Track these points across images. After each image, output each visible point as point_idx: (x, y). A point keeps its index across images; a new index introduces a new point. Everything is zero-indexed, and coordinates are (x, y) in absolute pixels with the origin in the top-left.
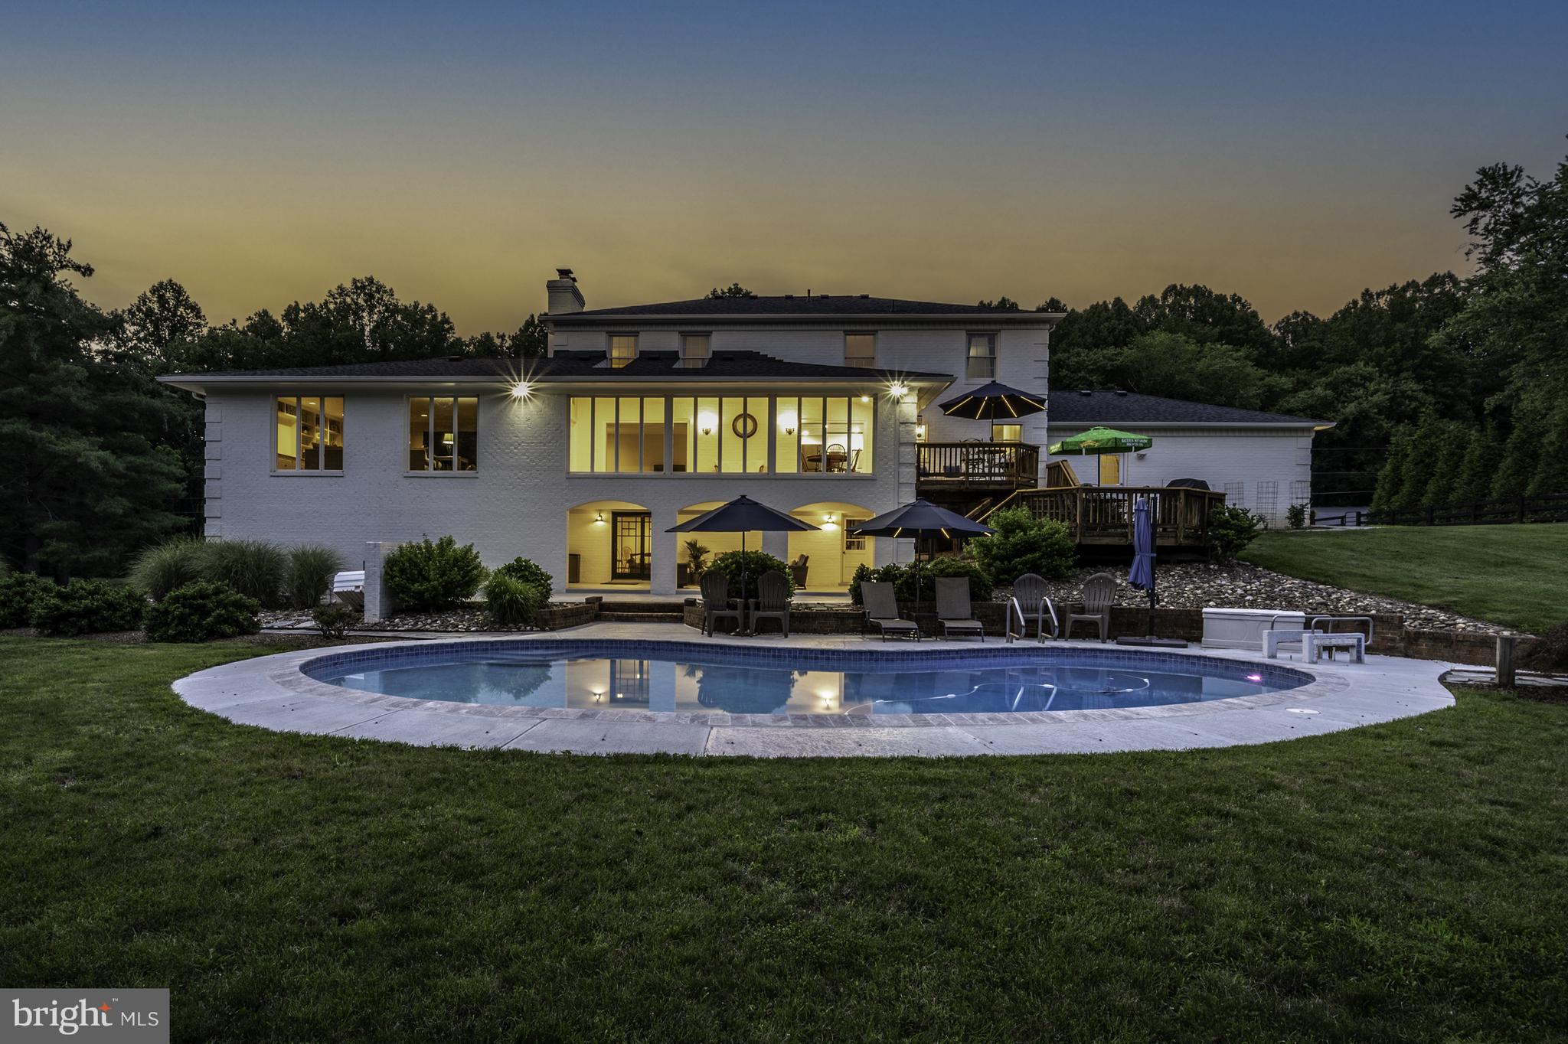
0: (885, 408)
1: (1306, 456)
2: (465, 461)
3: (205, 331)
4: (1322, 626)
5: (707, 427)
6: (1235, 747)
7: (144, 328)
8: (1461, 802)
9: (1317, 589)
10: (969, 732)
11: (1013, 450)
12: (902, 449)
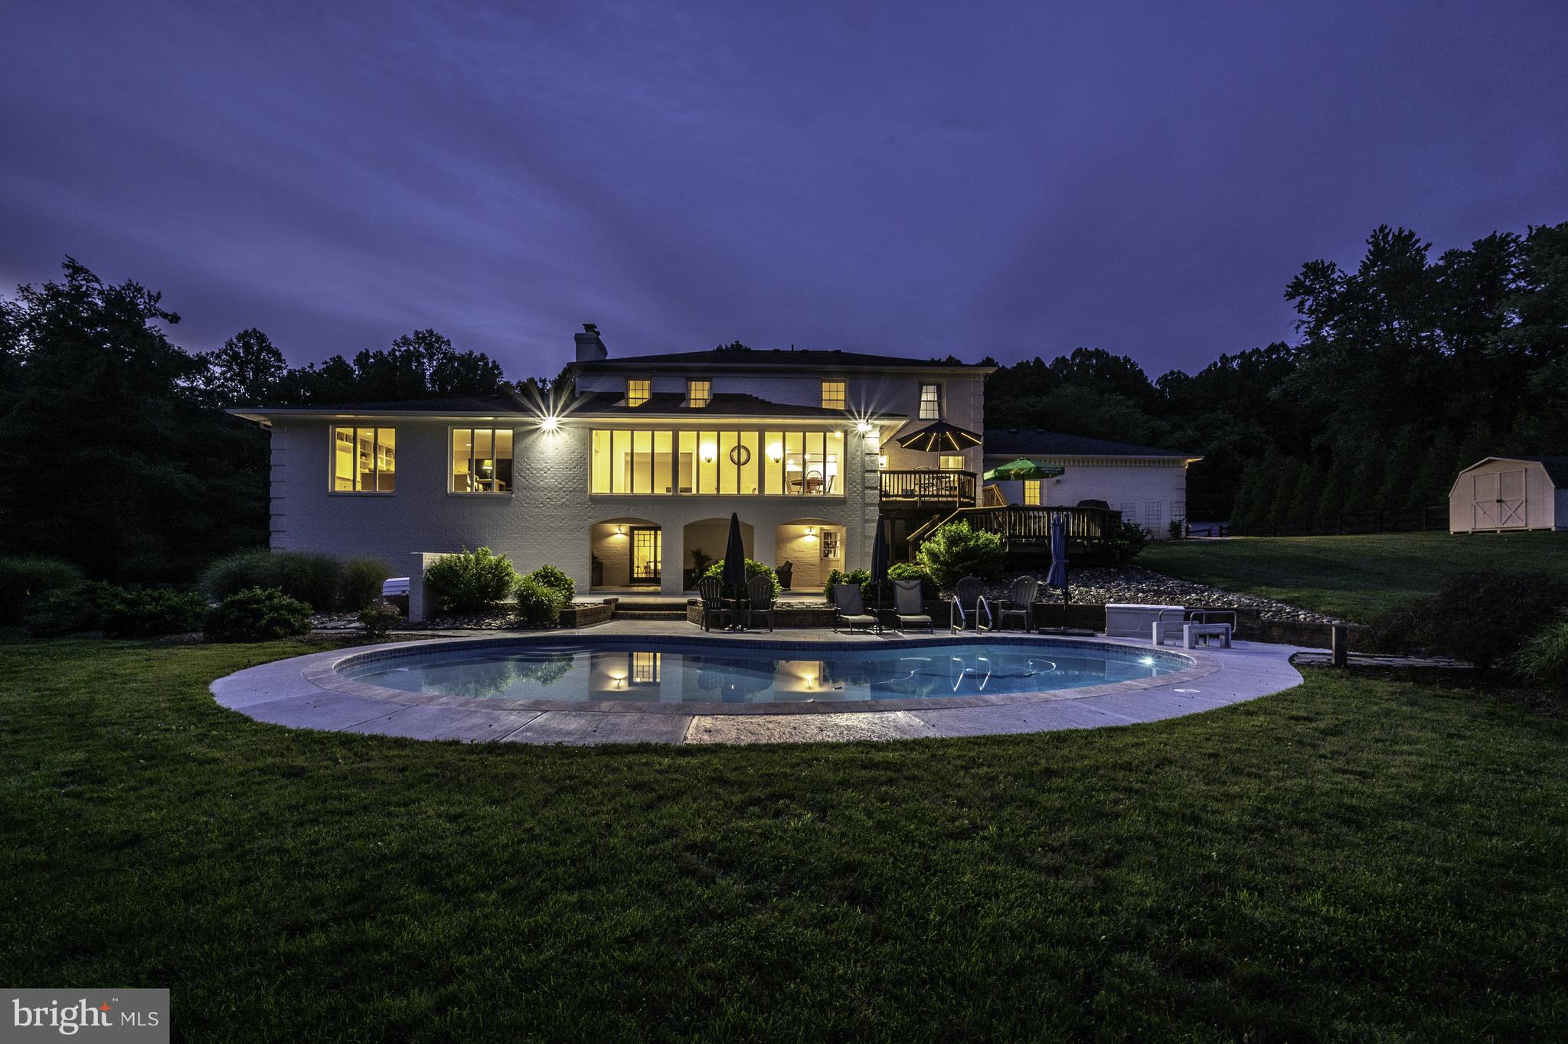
0: (853, 441)
1: (1182, 482)
2: (504, 483)
3: (285, 372)
4: (1198, 618)
5: (708, 457)
6: (1134, 725)
7: (230, 369)
8: (1319, 772)
9: (1193, 587)
10: (915, 716)
11: (956, 476)
12: (867, 475)
